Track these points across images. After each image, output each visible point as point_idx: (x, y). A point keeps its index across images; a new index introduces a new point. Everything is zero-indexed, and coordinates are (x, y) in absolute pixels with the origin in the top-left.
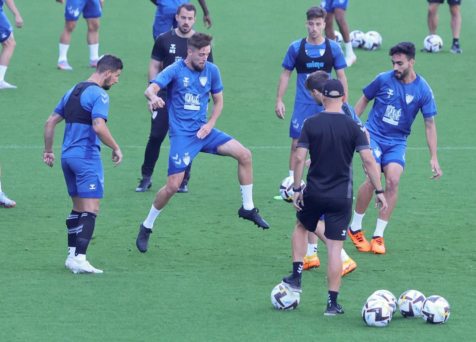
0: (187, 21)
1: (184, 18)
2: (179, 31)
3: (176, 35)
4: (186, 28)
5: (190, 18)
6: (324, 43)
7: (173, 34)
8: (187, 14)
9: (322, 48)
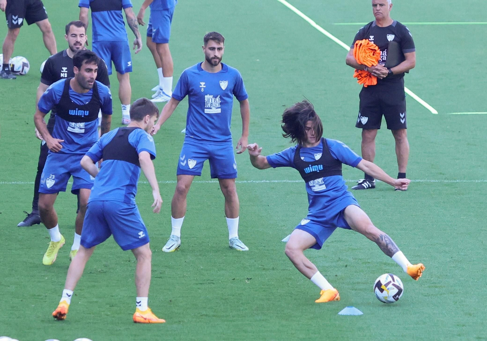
0: (79, 39)
1: (75, 35)
2: (71, 51)
3: (68, 56)
4: (78, 46)
5: (81, 35)
7: (64, 55)
8: (77, 31)
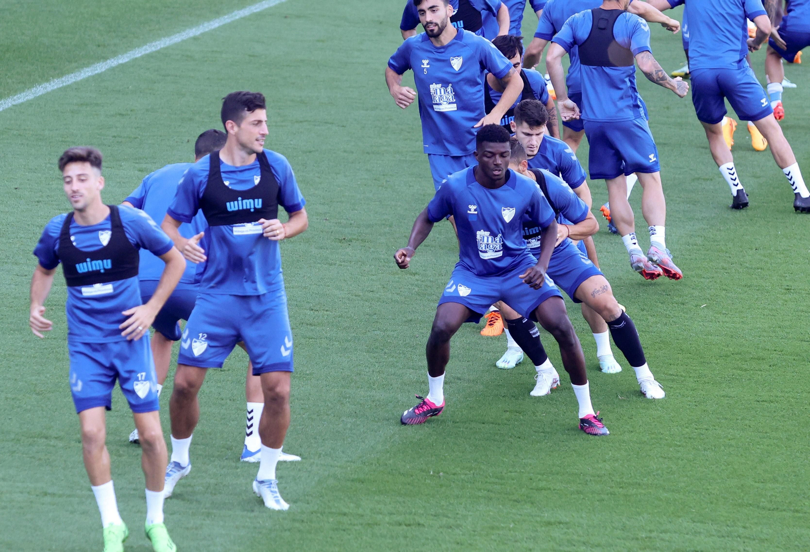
6: (107, 219)
9: (103, 230)
